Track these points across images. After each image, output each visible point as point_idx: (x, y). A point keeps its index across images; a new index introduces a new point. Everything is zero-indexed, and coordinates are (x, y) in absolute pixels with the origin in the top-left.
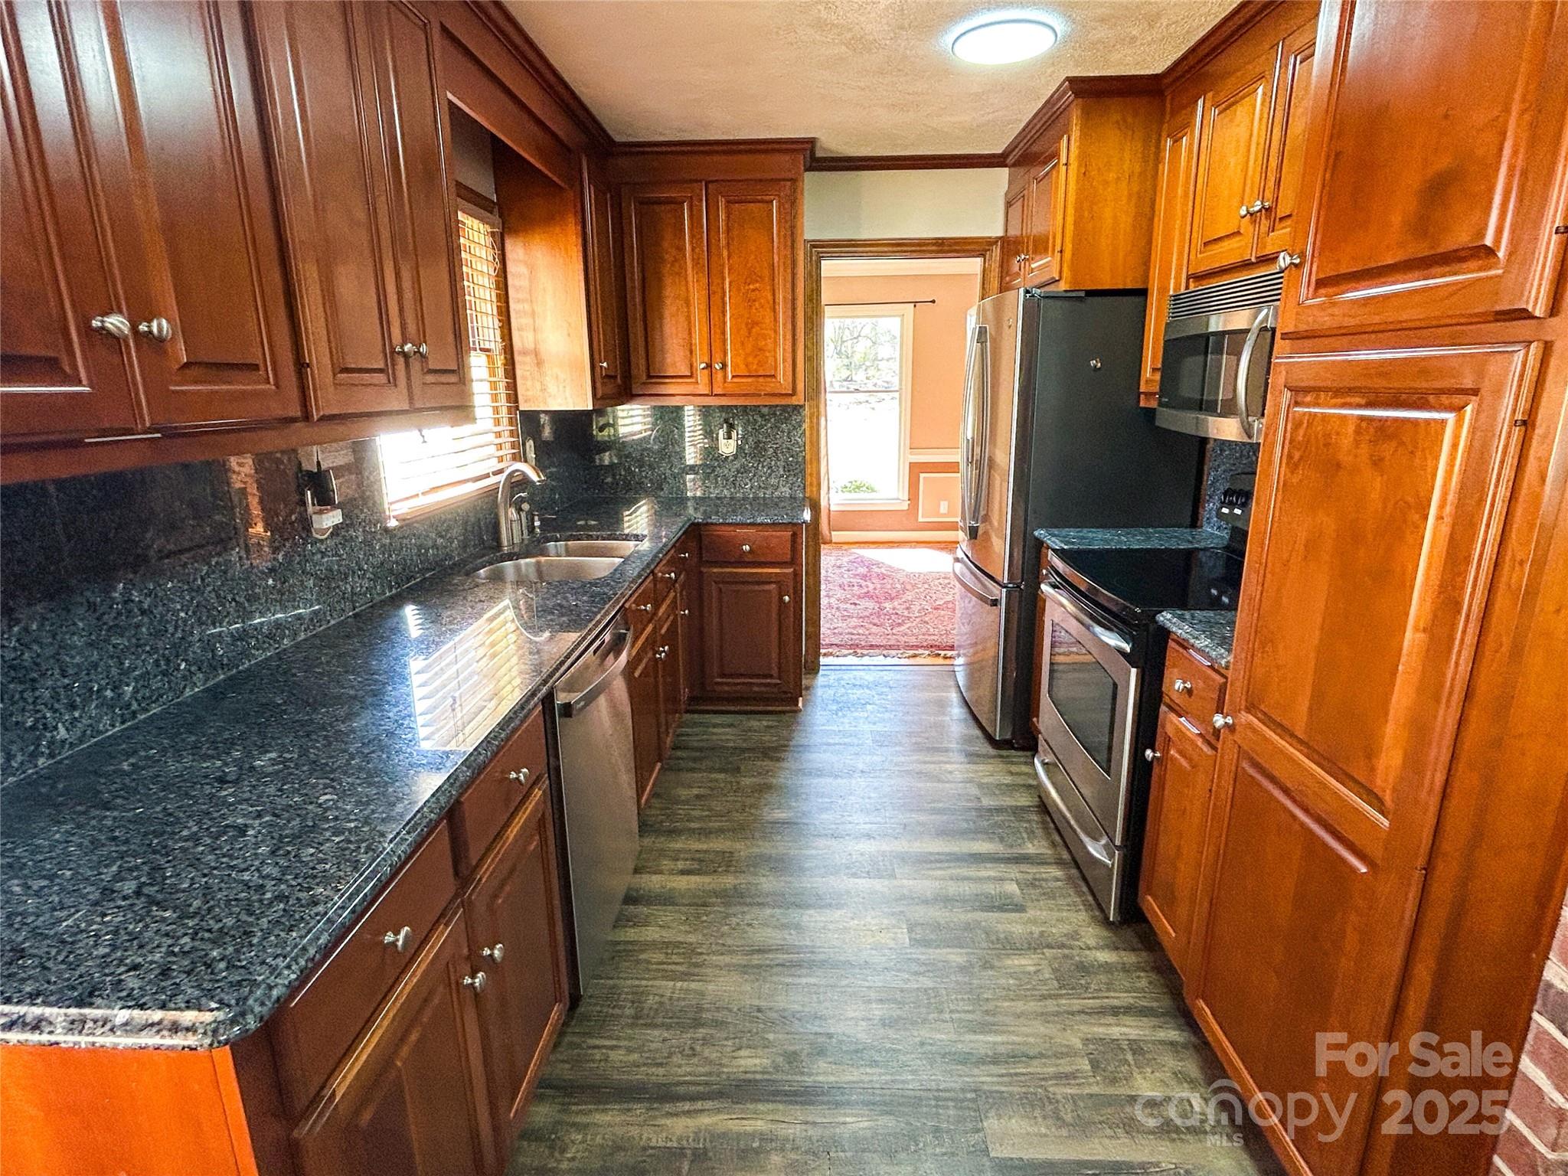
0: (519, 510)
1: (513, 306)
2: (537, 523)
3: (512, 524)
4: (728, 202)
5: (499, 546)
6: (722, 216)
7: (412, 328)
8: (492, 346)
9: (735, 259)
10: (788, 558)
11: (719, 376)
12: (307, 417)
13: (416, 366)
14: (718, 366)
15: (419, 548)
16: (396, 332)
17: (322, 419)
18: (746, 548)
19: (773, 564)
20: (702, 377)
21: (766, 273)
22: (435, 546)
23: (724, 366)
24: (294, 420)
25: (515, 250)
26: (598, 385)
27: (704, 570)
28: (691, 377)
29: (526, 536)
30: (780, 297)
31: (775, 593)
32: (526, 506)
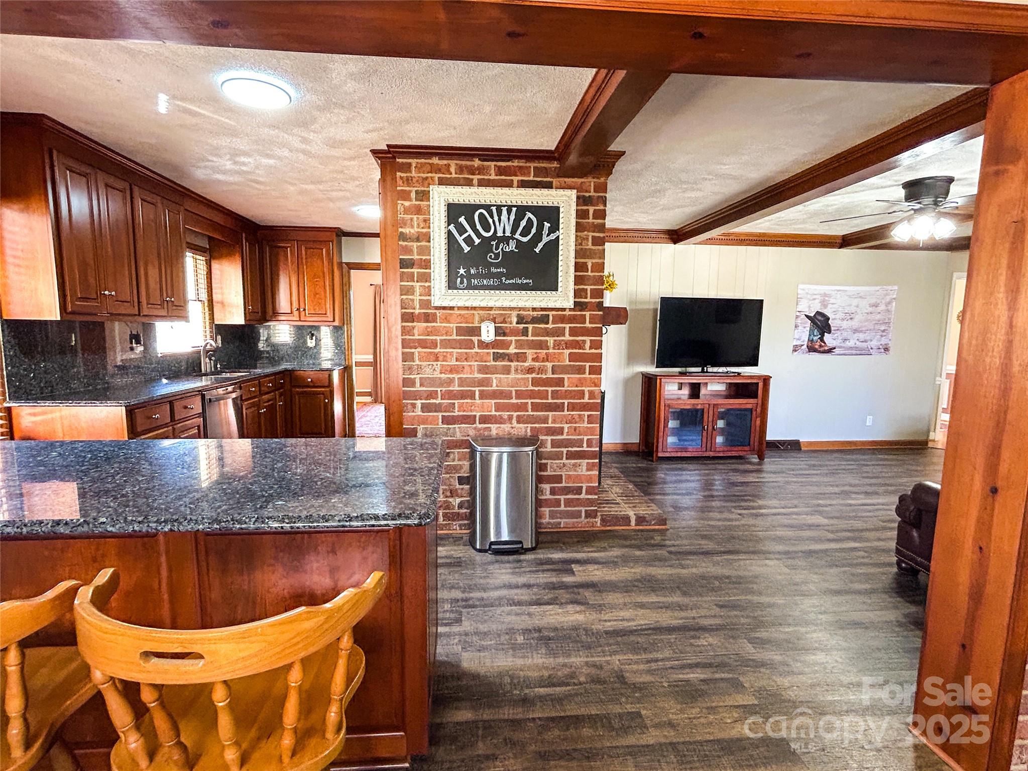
0: (210, 359)
1: (214, 285)
2: (219, 366)
3: (206, 364)
4: (306, 248)
5: (201, 371)
6: (304, 252)
7: (169, 292)
8: (204, 299)
9: (308, 270)
10: (327, 384)
11: (303, 313)
12: (139, 315)
13: (170, 304)
14: (301, 310)
15: (169, 365)
16: (165, 295)
17: (144, 316)
18: (309, 380)
19: (321, 387)
20: (296, 313)
21: (321, 274)
22: (175, 366)
23: (304, 310)
24: (136, 315)
25: (215, 265)
26: (248, 315)
27: (293, 389)
28: (291, 313)
29: (213, 369)
30: (327, 284)
31: (322, 398)
32: (213, 358)
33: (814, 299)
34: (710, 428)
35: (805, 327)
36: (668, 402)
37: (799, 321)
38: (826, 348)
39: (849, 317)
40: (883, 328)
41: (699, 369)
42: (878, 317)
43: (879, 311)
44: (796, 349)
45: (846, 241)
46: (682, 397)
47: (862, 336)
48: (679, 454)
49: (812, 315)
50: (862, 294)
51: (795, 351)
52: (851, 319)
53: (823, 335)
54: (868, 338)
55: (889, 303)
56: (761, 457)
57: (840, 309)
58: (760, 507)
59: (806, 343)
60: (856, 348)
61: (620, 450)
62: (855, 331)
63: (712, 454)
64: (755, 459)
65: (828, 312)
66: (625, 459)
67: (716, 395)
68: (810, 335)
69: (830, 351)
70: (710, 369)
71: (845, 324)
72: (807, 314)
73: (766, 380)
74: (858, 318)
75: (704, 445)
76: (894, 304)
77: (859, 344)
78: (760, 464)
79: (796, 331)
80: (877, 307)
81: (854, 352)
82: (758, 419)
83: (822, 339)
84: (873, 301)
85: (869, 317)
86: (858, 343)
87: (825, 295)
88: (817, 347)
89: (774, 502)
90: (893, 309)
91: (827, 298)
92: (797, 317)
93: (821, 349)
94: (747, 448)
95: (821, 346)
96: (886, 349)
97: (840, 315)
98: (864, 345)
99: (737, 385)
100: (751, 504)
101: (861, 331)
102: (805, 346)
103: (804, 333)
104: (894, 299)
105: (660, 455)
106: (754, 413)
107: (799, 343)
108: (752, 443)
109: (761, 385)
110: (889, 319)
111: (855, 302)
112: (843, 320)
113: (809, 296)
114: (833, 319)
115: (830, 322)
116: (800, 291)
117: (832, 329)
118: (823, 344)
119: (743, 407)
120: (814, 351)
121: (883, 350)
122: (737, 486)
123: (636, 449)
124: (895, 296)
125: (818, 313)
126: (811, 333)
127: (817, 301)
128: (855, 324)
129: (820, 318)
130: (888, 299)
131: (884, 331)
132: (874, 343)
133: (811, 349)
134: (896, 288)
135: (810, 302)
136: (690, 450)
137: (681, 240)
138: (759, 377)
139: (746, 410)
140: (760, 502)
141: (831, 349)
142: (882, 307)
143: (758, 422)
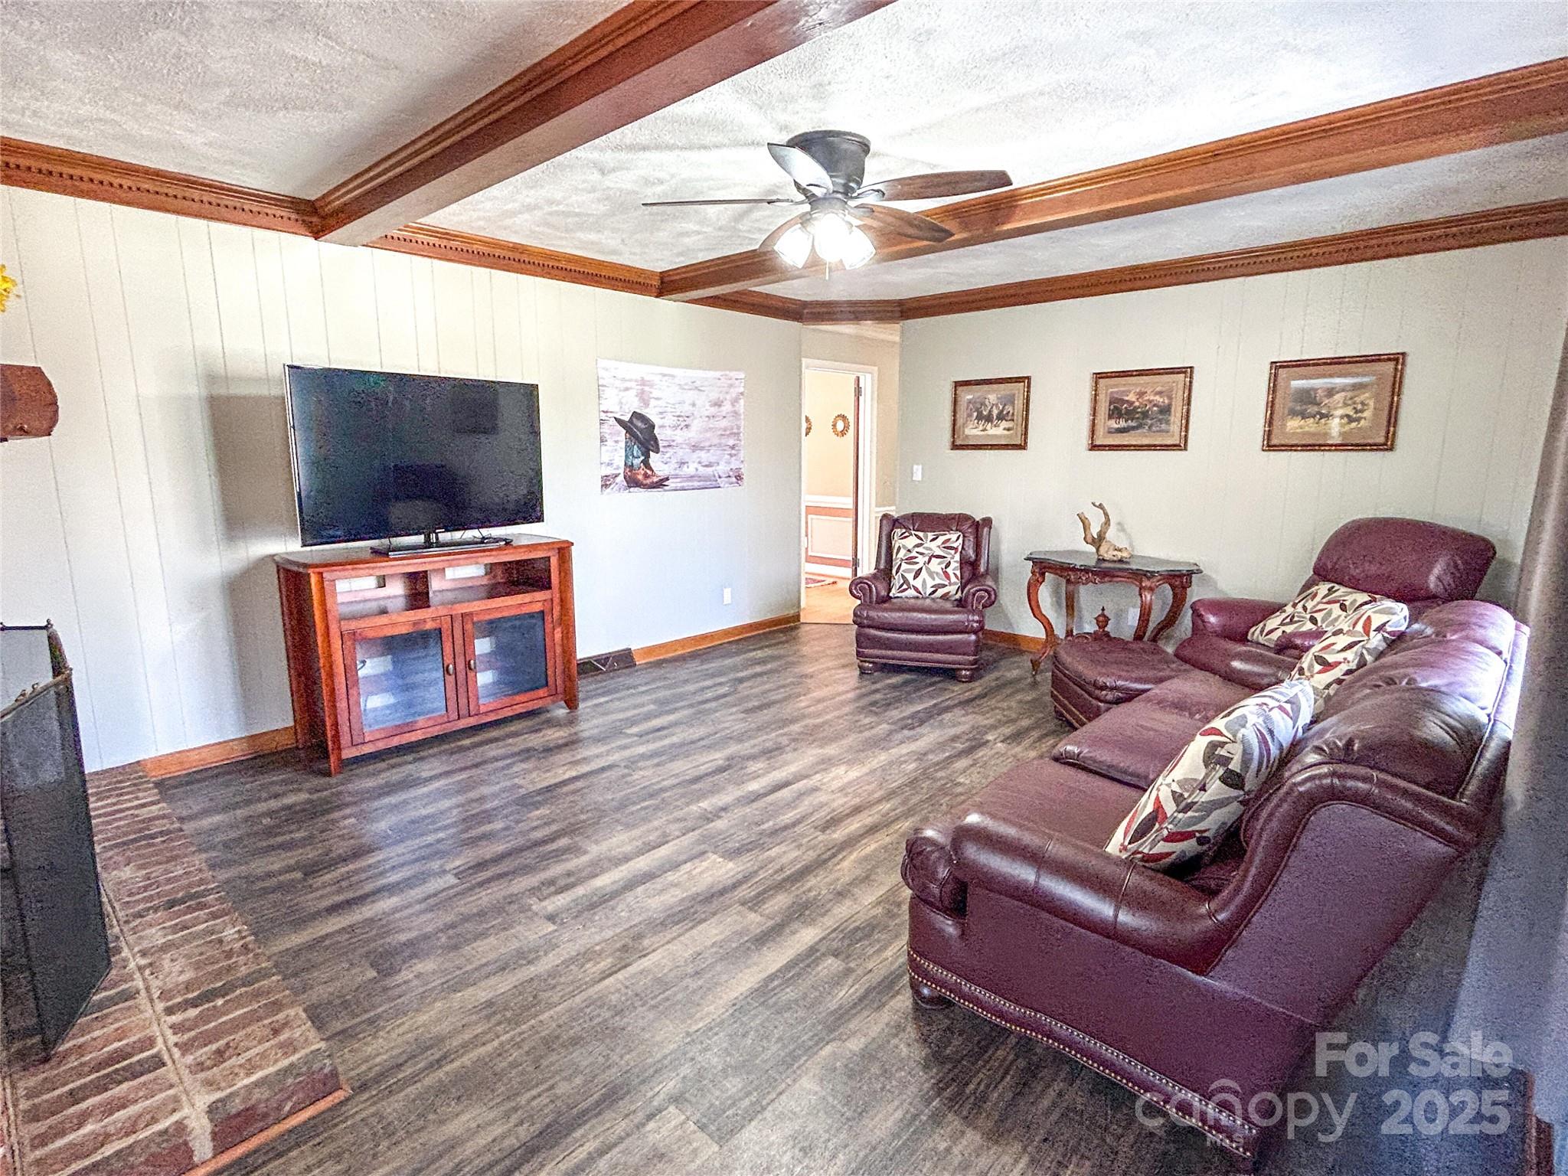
33: (627, 389)
34: (461, 666)
35: (617, 442)
36: (347, 626)
37: (606, 428)
38: (655, 479)
39: (683, 424)
40: (731, 442)
41: (420, 539)
42: (724, 423)
43: (724, 414)
44: (606, 482)
45: (667, 285)
46: (390, 605)
47: (703, 456)
48: (395, 742)
49: (626, 418)
50: (698, 384)
51: (605, 486)
52: (687, 426)
53: (648, 456)
54: (713, 459)
55: (735, 401)
56: (571, 703)
57: (669, 409)
58: (597, 868)
59: (621, 471)
60: (700, 478)
61: (238, 753)
62: (695, 448)
63: (472, 721)
64: (561, 712)
65: (651, 414)
66: (250, 785)
67: (467, 589)
68: (627, 457)
69: (660, 484)
70: (445, 536)
71: (680, 436)
72: (618, 416)
73: (563, 550)
74: (696, 425)
75: (452, 704)
76: (742, 402)
77: (702, 471)
78: (571, 722)
79: (604, 448)
80: (720, 406)
81: (696, 484)
82: (558, 630)
83: (646, 463)
84: (714, 396)
85: (713, 424)
86: (701, 469)
87: (643, 382)
88: (640, 477)
89: (618, 841)
90: (742, 411)
91: (647, 389)
92: (602, 422)
93: (648, 481)
94: (542, 692)
95: (646, 476)
96: (739, 478)
97: (670, 420)
98: (709, 470)
99: (507, 566)
100: (574, 863)
101: (702, 449)
102: (621, 478)
103: (616, 453)
104: (742, 394)
105: (348, 753)
106: (548, 618)
107: (609, 471)
108: (551, 680)
109: (554, 561)
110: (739, 428)
111: (690, 396)
112: (675, 427)
113: (618, 383)
114: (660, 427)
115: (656, 431)
116: (602, 373)
117: (661, 444)
118: (649, 472)
119: (525, 610)
120: (639, 486)
121: (734, 480)
122: (536, 805)
123: (287, 741)
124: (742, 390)
125: (636, 415)
126: (628, 449)
127: (633, 393)
128: (692, 434)
129: (640, 424)
130: (734, 392)
131: (733, 447)
132: (722, 468)
133: (632, 482)
134: (742, 375)
135: (622, 394)
136: (420, 724)
137: (331, 229)
138: (548, 545)
139: (531, 616)
140: (594, 850)
141: (662, 480)
142: (727, 407)
143: (558, 635)
